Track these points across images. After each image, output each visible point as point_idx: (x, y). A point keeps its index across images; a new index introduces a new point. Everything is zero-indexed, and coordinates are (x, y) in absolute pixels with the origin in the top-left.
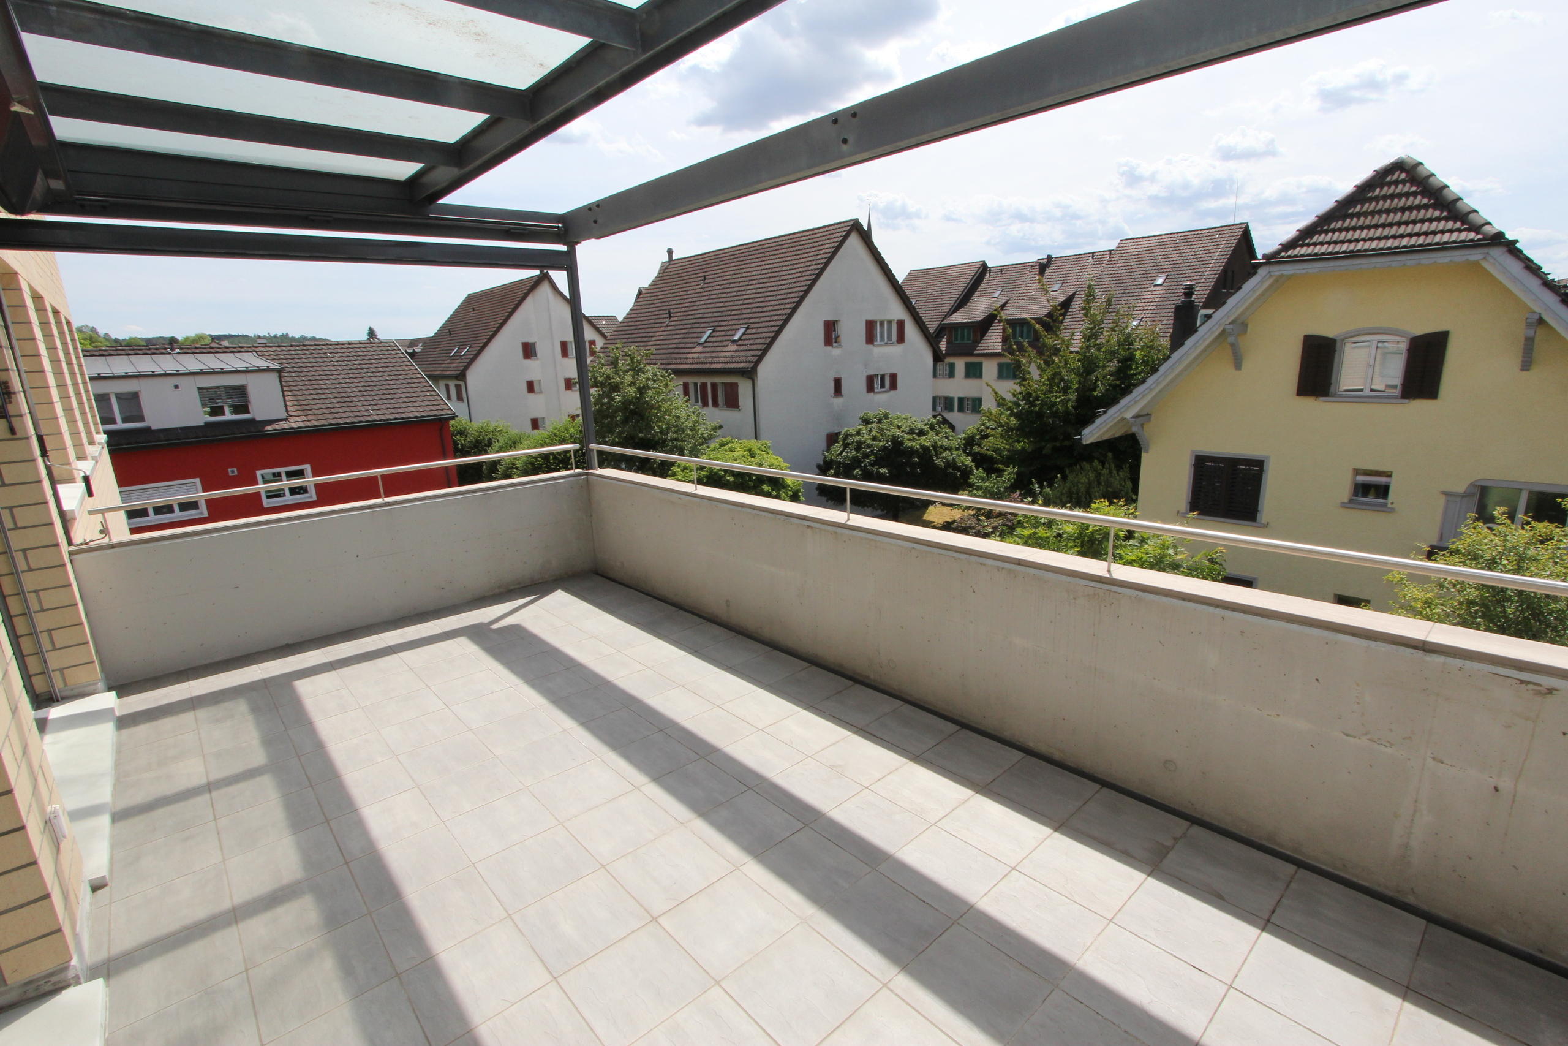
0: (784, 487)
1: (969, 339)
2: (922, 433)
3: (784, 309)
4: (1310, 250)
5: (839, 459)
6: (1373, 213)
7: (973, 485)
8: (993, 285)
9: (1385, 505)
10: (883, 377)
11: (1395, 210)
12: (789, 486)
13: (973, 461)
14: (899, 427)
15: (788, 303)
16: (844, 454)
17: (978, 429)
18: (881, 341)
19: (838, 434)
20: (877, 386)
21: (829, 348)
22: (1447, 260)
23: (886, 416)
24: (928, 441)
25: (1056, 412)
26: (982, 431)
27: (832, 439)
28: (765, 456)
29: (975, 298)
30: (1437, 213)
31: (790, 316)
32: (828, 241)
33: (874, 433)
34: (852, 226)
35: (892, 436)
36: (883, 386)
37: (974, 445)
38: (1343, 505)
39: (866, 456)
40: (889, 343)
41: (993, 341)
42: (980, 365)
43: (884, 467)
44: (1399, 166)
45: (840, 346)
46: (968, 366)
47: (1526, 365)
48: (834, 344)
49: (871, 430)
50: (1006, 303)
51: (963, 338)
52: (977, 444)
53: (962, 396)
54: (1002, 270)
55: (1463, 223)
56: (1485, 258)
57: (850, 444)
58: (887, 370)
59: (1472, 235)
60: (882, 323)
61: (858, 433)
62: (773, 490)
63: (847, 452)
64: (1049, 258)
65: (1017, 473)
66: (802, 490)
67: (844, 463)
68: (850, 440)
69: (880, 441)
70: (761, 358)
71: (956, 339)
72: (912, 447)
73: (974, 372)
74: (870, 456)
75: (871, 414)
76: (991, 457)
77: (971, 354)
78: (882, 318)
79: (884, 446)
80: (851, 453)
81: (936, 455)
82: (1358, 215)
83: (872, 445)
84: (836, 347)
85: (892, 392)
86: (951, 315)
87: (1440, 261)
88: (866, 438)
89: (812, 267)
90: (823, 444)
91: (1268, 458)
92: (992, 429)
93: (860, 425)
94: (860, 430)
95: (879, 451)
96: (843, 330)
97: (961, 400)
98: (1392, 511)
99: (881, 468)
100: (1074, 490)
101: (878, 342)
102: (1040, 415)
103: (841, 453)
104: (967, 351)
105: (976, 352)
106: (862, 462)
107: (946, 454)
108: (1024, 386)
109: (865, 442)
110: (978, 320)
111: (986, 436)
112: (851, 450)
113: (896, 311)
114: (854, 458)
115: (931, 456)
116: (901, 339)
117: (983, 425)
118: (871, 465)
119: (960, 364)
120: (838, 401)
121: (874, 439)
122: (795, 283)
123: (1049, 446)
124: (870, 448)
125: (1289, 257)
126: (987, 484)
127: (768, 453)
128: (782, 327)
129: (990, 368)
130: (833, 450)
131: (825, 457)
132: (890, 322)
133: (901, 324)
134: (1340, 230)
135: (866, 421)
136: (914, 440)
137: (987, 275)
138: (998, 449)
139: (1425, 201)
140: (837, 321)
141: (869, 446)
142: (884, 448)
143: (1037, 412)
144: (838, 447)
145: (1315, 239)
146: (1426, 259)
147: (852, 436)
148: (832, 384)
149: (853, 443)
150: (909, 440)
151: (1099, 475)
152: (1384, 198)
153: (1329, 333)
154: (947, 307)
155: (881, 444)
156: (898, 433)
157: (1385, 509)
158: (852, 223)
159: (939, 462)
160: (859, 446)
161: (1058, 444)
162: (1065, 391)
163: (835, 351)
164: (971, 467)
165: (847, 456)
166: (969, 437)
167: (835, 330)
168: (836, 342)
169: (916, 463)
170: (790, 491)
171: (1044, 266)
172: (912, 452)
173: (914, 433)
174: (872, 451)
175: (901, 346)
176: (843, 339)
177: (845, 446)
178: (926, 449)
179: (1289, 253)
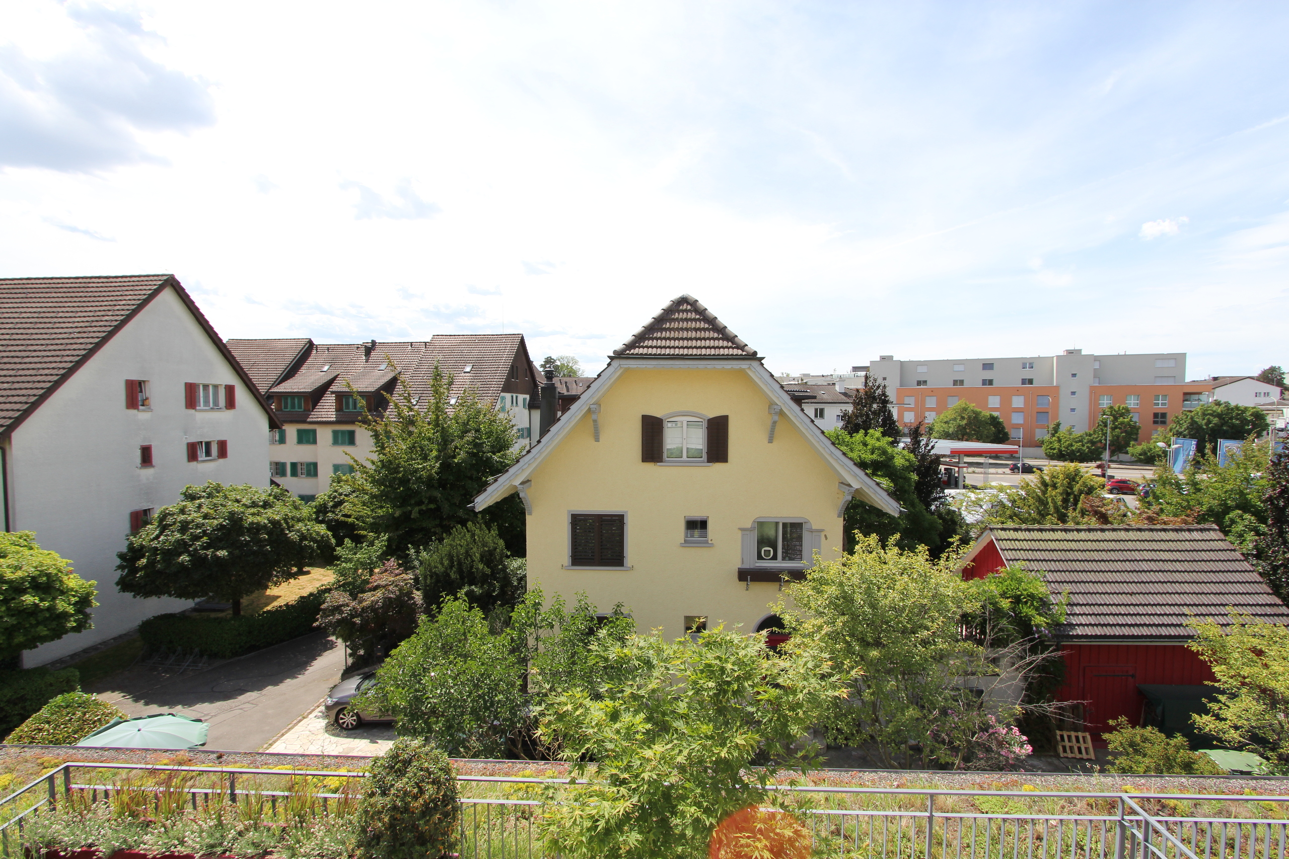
0: (62, 593)
1: (300, 407)
2: (266, 505)
3: (61, 362)
4: (645, 351)
5: (154, 544)
6: (678, 329)
7: (341, 557)
8: (321, 360)
9: (707, 542)
10: (208, 444)
11: (691, 329)
12: (72, 590)
13: (329, 529)
14: (238, 501)
15: (68, 356)
16: (162, 538)
17: (329, 497)
18: (205, 406)
19: (146, 512)
20: (202, 455)
21: (133, 412)
22: (730, 367)
23: (218, 489)
24: (277, 513)
25: (420, 478)
26: (335, 497)
27: (139, 519)
28: (27, 552)
29: (303, 370)
30: (716, 335)
31: (71, 371)
32: (131, 293)
33: (205, 510)
34: (166, 281)
35: (230, 513)
36: (208, 453)
37: (328, 512)
38: (682, 545)
39: (196, 538)
40: (216, 407)
41: (327, 409)
42: (314, 431)
43: (222, 549)
44: (684, 300)
45: (150, 410)
46: (300, 432)
47: (771, 441)
48: (141, 408)
49: (200, 506)
50: (336, 377)
51: (293, 406)
52: (331, 511)
53: (294, 461)
54: (329, 348)
55: (733, 343)
56: (749, 368)
57: (171, 525)
58: (214, 437)
59: (740, 352)
60: (206, 387)
61: (182, 511)
62: (42, 600)
63: (166, 536)
64: (374, 343)
65: (389, 540)
66: (95, 592)
67: (162, 549)
68: (170, 520)
69: (214, 518)
70: (18, 421)
71: (286, 407)
72: (258, 524)
73: (308, 438)
74: (202, 537)
75: (197, 488)
76: (353, 525)
77: (305, 422)
78: (206, 382)
79: (221, 525)
80: (173, 536)
81: (288, 529)
82: (670, 330)
83: (203, 524)
84: (143, 411)
85: (221, 461)
86: (278, 384)
87: (726, 367)
88: (194, 516)
89: (107, 318)
90: (125, 525)
91: (626, 512)
92: (346, 495)
93: (182, 501)
94: (185, 507)
95: (214, 530)
96: (153, 391)
97: (294, 465)
98: (711, 546)
99: (218, 550)
100: (454, 553)
101: (202, 406)
102: (404, 481)
103: (157, 537)
104: (302, 419)
105: (309, 420)
106: (191, 546)
107: (299, 526)
108: (384, 454)
109: (193, 521)
110: (310, 390)
111: (341, 503)
112: (173, 532)
113: (225, 376)
114: (177, 541)
115: (283, 530)
116: (231, 403)
117: (336, 491)
118: (204, 548)
119: (291, 431)
120: (148, 472)
121: (206, 516)
122: (79, 332)
123: (417, 509)
124: (200, 528)
125: (633, 354)
126: (358, 556)
127: (31, 548)
128: (57, 385)
129: (324, 435)
130: (143, 533)
131: (132, 544)
132: (216, 387)
133: (230, 390)
134: (661, 339)
135: (191, 497)
136: (259, 514)
137: (314, 352)
138: (361, 516)
139: (706, 326)
140: (144, 382)
141: (198, 526)
142: (222, 527)
143: (400, 479)
144: (152, 530)
145: (646, 343)
146: (719, 364)
147: (173, 515)
148: (138, 453)
149: (174, 523)
150: (253, 514)
151: (473, 535)
152: (682, 320)
153: (658, 415)
154: (273, 377)
155: (216, 522)
156: (237, 508)
157: (706, 544)
158: (165, 278)
159: (293, 536)
160: (184, 527)
161: (424, 507)
162: (425, 458)
163: (141, 415)
164: (328, 536)
165: (167, 540)
166: (320, 505)
167: (141, 392)
168: (143, 405)
169: (265, 540)
170: (74, 596)
171: (370, 349)
172: (256, 529)
173: (258, 506)
174: (204, 532)
175: (230, 413)
176: (154, 402)
177: (163, 528)
178: (275, 523)
179: (632, 351)
